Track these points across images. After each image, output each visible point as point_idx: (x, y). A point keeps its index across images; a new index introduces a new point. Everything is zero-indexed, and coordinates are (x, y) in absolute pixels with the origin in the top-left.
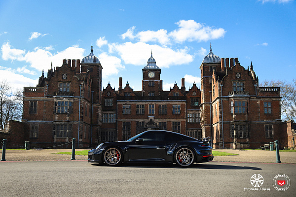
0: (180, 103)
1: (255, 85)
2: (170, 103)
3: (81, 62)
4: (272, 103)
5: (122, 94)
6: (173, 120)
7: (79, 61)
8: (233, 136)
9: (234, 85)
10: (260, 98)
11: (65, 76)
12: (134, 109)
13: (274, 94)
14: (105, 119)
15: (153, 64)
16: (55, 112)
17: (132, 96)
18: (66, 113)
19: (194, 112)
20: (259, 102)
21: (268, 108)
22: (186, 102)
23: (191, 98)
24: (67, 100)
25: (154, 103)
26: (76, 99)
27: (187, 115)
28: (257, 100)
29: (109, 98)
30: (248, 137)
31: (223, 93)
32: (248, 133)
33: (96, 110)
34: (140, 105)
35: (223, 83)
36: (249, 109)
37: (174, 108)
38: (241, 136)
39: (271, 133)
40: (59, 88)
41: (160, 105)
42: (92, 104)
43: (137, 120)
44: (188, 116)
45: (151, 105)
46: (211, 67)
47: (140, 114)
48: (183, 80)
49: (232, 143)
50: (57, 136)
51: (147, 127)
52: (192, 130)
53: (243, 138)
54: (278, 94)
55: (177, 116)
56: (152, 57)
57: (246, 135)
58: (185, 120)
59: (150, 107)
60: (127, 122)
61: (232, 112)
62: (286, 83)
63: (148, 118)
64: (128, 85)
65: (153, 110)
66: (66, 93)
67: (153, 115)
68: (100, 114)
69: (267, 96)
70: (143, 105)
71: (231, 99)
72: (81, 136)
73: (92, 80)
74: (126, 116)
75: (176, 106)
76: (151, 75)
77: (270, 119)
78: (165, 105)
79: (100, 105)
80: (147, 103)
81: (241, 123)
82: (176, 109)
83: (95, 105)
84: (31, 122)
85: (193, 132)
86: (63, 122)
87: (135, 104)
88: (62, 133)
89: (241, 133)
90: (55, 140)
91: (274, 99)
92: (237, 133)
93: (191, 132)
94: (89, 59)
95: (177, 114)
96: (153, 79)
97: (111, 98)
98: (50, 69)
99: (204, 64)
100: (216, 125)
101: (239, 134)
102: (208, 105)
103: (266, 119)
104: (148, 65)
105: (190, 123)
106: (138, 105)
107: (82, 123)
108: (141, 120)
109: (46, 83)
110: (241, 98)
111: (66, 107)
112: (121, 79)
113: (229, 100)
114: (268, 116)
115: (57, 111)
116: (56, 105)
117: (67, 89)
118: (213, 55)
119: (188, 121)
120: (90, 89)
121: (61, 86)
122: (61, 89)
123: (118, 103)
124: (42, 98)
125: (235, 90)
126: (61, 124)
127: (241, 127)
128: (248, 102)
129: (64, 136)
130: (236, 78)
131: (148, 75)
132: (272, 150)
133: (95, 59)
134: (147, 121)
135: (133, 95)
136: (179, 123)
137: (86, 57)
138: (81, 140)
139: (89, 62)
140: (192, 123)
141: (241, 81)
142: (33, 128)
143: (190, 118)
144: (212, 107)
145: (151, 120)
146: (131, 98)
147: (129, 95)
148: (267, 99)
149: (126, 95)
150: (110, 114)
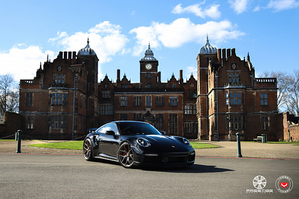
0: (178, 95)
1: (251, 76)
2: (167, 95)
3: (77, 54)
4: (269, 94)
5: (120, 86)
6: (170, 112)
7: (74, 53)
8: (228, 128)
9: (230, 76)
10: (256, 89)
11: (60, 68)
12: (131, 101)
13: (271, 85)
14: (102, 111)
15: (150, 56)
16: (50, 104)
17: (129, 88)
18: (61, 105)
19: (191, 104)
20: (255, 94)
21: (264, 99)
22: (183, 94)
23: (188, 89)
24: (62, 92)
25: (151, 95)
26: (71, 91)
27: (184, 107)
28: (253, 91)
29: (106, 90)
30: (244, 129)
31: (219, 84)
32: (244, 125)
33: (92, 102)
34: (138, 97)
35: (218, 75)
36: (244, 100)
37: (171, 100)
38: (236, 128)
39: (267, 125)
40: (54, 80)
41: (157, 97)
42: (88, 96)
43: (134, 112)
44: (186, 108)
45: (149, 96)
46: (208, 58)
47: (137, 106)
48: (181, 71)
49: (227, 135)
50: (52, 128)
51: (144, 119)
52: (189, 122)
53: (239, 130)
54: (275, 85)
55: (174, 108)
56: (149, 48)
57: (242, 127)
58: (182, 112)
59: (147, 99)
60: (124, 114)
61: (227, 104)
62: (287, 74)
63: (145, 110)
64: (125, 77)
65: (150, 102)
66: (61, 85)
67: (150, 107)
68: (96, 106)
69: (264, 87)
70: (140, 97)
71: (227, 90)
72: (76, 128)
73: (87, 72)
74: (123, 108)
75: (173, 97)
76: (149, 67)
77: (267, 111)
78: (163, 97)
79: (96, 97)
80: (144, 95)
81: (236, 115)
82: (173, 100)
83: (90, 97)
84: (28, 114)
85: (191, 124)
86: (58, 113)
87: (132, 96)
88: (56, 125)
89: (236, 125)
90: (50, 132)
91: (271, 90)
92: (232, 125)
93: (188, 124)
94: (84, 50)
95: (174, 106)
96: (151, 70)
97: (108, 90)
98: (46, 61)
99: (200, 55)
100: (212, 116)
101: (234, 126)
102: (204, 97)
103: (263, 111)
104: (145, 57)
105: (187, 115)
106: (135, 97)
107: (77, 115)
108: (138, 112)
109: (42, 75)
110: (236, 90)
111: (61, 98)
112: (119, 71)
113: (224, 91)
114: (265, 108)
115: (51, 102)
116: (51, 97)
117: (61, 81)
118: (209, 45)
119: (186, 113)
120: (86, 81)
121: (56, 78)
122: (56, 81)
123: (115, 95)
124: (38, 90)
125: (230, 81)
126: (56, 115)
127: (236, 119)
128: (244, 93)
129: (59, 128)
130: (232, 69)
131: (145, 66)
132: (264, 142)
133: (91, 52)
134: (144, 113)
135: (131, 87)
136: (176, 114)
137: (82, 49)
138: (75, 132)
139: (85, 54)
140: (190, 115)
141: (237, 73)
142: (29, 119)
143: (187, 109)
144: (208, 99)
145: (148, 112)
146: (128, 90)
147: (126, 87)
148: (264, 90)
149: (123, 87)
150: (107, 106)
